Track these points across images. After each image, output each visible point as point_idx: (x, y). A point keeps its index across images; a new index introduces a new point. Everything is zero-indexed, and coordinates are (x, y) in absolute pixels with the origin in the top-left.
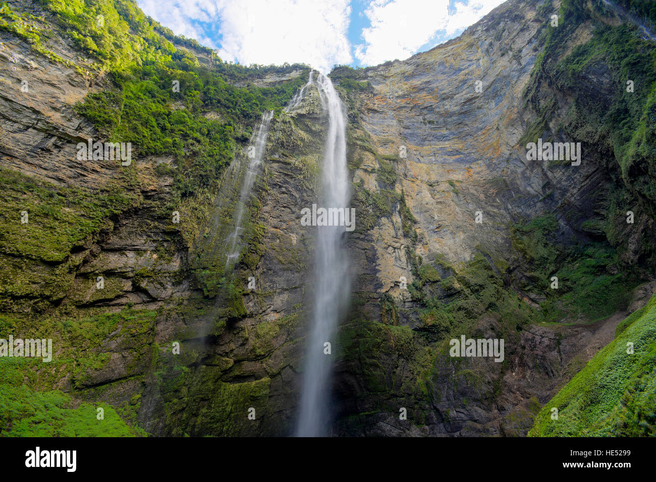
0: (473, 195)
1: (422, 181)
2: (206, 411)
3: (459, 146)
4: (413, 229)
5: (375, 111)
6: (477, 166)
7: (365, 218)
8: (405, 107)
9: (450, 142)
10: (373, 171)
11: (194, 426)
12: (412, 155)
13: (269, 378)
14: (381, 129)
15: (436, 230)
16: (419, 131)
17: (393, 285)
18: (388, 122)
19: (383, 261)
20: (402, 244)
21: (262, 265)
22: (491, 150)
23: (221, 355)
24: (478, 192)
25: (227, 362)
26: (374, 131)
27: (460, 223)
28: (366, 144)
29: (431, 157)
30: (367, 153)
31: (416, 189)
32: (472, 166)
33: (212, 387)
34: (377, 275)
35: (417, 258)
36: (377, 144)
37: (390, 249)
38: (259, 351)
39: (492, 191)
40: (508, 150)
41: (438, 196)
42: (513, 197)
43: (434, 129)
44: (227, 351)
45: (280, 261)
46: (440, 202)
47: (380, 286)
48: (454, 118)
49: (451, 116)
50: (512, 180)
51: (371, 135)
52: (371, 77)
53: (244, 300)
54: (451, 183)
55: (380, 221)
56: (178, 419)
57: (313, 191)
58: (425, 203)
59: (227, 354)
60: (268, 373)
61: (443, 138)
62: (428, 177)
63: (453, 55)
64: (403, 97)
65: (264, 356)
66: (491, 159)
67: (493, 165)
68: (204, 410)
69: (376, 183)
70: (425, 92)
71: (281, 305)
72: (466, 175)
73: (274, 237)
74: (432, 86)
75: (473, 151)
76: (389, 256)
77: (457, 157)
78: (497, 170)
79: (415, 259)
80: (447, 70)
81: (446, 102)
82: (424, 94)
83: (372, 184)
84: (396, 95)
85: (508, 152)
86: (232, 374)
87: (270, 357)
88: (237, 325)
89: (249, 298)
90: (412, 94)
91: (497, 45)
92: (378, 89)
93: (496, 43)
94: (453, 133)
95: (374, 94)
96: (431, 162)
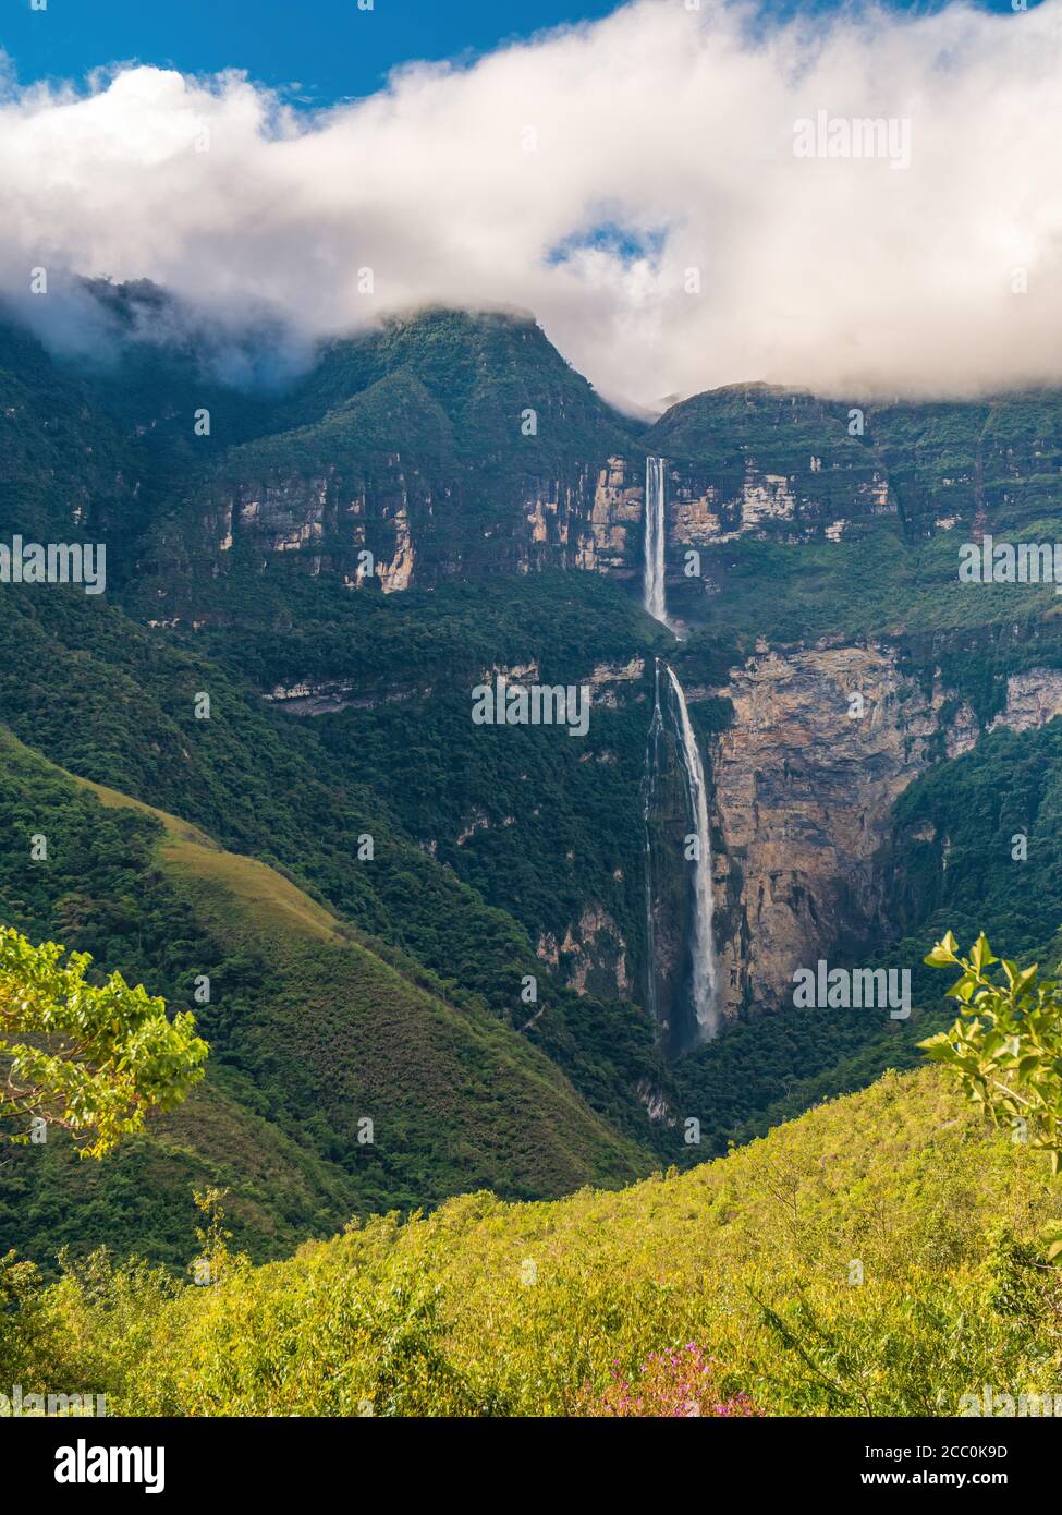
1: (765, 874)
3: (816, 815)
4: (749, 946)
5: (732, 763)
6: (827, 854)
8: (767, 748)
9: (808, 804)
10: (723, 879)
12: (762, 829)
14: (734, 794)
15: (768, 945)
16: (776, 785)
17: (726, 1006)
18: (744, 778)
20: (739, 967)
22: (846, 842)
26: (727, 797)
29: (781, 829)
30: (723, 858)
32: (822, 851)
35: (748, 978)
37: (729, 973)
39: (831, 896)
40: (861, 854)
46: (779, 911)
48: (822, 774)
49: (818, 771)
50: (854, 891)
52: (734, 681)
54: (794, 874)
55: (724, 945)
58: (764, 911)
61: (802, 798)
62: (773, 864)
63: (848, 671)
64: (769, 730)
66: (844, 853)
67: (843, 862)
69: (725, 897)
72: (813, 864)
74: (808, 716)
76: (727, 979)
77: (811, 832)
78: (845, 870)
79: (746, 979)
80: (833, 696)
81: (820, 749)
82: (796, 725)
83: (721, 897)
84: (761, 726)
85: (860, 857)
90: (781, 726)
91: (897, 705)
92: (740, 712)
93: (897, 701)
94: (813, 792)
95: (735, 727)
96: (779, 837)
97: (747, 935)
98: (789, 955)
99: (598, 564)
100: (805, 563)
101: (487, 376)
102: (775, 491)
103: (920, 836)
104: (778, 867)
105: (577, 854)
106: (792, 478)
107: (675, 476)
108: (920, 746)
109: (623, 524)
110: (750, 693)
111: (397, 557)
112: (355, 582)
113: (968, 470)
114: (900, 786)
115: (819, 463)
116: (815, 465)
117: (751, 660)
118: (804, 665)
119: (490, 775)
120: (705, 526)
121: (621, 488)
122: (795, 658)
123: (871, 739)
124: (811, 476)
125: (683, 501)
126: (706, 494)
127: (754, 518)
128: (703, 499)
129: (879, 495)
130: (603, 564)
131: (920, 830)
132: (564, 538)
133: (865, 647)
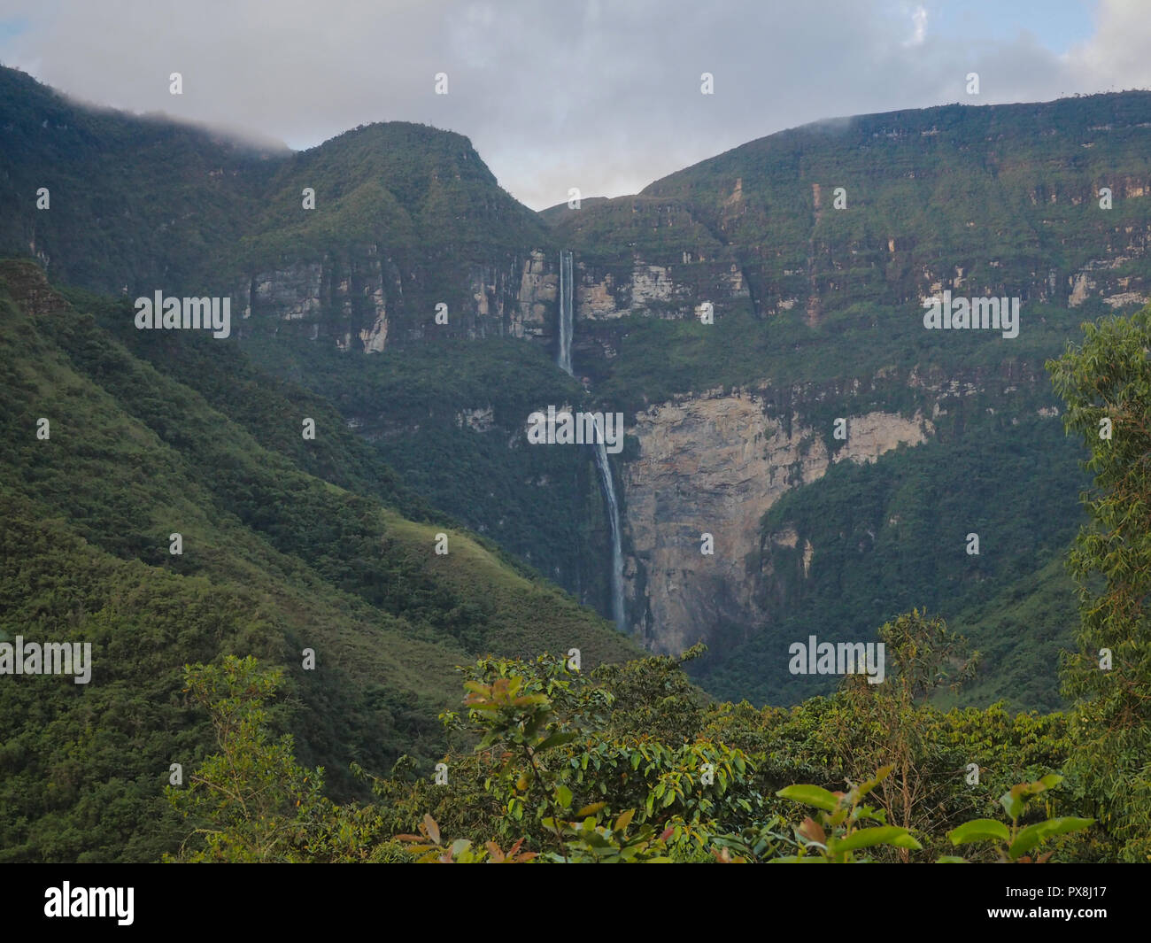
0: (699, 592)
1: (663, 572)
3: (701, 528)
4: (652, 627)
8: (664, 475)
10: (633, 576)
15: (666, 628)
16: (671, 503)
18: (647, 498)
22: (725, 547)
24: (703, 589)
27: (683, 623)
29: (674, 538)
30: (632, 559)
31: (658, 584)
39: (713, 589)
43: (684, 501)
46: (673, 601)
48: (705, 495)
49: (702, 493)
50: (730, 585)
52: (640, 423)
54: (684, 572)
58: (662, 598)
61: (689, 512)
62: (668, 565)
63: (726, 416)
64: (665, 461)
66: (722, 556)
67: (722, 562)
70: (687, 456)
72: (699, 565)
74: (695, 450)
77: (696, 540)
78: (723, 568)
80: (714, 434)
81: (704, 476)
82: (684, 458)
84: (660, 458)
90: (675, 458)
91: (764, 441)
92: (644, 447)
93: (763, 439)
94: (699, 509)
95: (640, 459)
96: (673, 544)
97: (650, 619)
98: (681, 635)
99: (525, 333)
100: (681, 333)
101: (439, 187)
102: (656, 279)
103: (784, 543)
104: (672, 567)
105: (532, 554)
106: (670, 269)
107: (581, 266)
108: (782, 473)
109: (545, 302)
110: (651, 432)
111: (377, 325)
112: (344, 344)
113: (802, 264)
114: (767, 505)
115: (689, 257)
116: (686, 258)
117: (652, 407)
118: (692, 411)
119: (467, 493)
120: (604, 305)
121: (542, 274)
122: (686, 406)
123: (744, 468)
124: (684, 267)
125: (587, 285)
126: (605, 280)
127: (641, 299)
128: (602, 283)
129: (735, 283)
130: (529, 333)
131: (784, 537)
132: (501, 312)
133: (739, 397)
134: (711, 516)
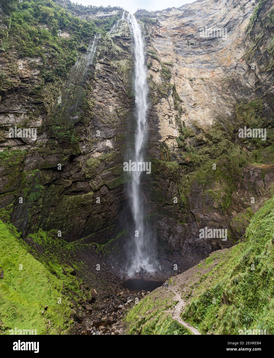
0: (215, 87)
1: (186, 78)
2: (53, 213)
3: (207, 58)
4: (180, 105)
5: (160, 36)
6: (218, 70)
7: (152, 98)
8: (177, 35)
9: (202, 56)
10: (158, 71)
11: (45, 223)
12: (181, 63)
13: (93, 193)
14: (163, 47)
15: (193, 106)
16: (185, 49)
17: (167, 137)
18: (167, 43)
19: (163, 124)
20: (173, 114)
21: (92, 124)
22: (226, 62)
23: (64, 178)
24: (218, 85)
25: (68, 182)
26: (159, 48)
27: (207, 103)
28: (154, 55)
29: (191, 64)
30: (155, 60)
31: (182, 82)
32: (215, 70)
33: (58, 198)
34: (159, 131)
35: (182, 122)
36: (161, 56)
37: (167, 117)
38: (87, 176)
39: (226, 85)
40: (236, 62)
41: (194, 87)
42: (238, 89)
43: (194, 48)
44: (68, 176)
45: (102, 122)
46: (196, 90)
47: (160, 138)
48: (206, 42)
49: (203, 41)
50: (238, 79)
51: (157, 50)
52: (158, 17)
53: (80, 144)
54: (202, 80)
55: (161, 100)
56: (36, 219)
57: (123, 81)
58: (187, 90)
59: (68, 178)
60: (92, 189)
61: (199, 53)
62: (189, 76)
63: (206, 5)
64: (176, 29)
65: (90, 179)
66: (226, 67)
67: (227, 70)
68: (52, 213)
69: (160, 78)
70: (189, 27)
71: (102, 148)
72: (211, 75)
73: (99, 107)
74: (193, 23)
75: (216, 62)
76: (165, 120)
77: (206, 64)
78: (229, 73)
79: (180, 123)
80: (202, 14)
82: (188, 28)
83: (157, 78)
84: (173, 27)
85: (236, 63)
86: (70, 190)
87: (94, 179)
88: (75, 160)
89: (83, 143)
90: (182, 27)
92: (161, 23)
94: (204, 51)
95: (160, 26)
104: (192, 77)
110: (166, 20)
134: (213, 52)
